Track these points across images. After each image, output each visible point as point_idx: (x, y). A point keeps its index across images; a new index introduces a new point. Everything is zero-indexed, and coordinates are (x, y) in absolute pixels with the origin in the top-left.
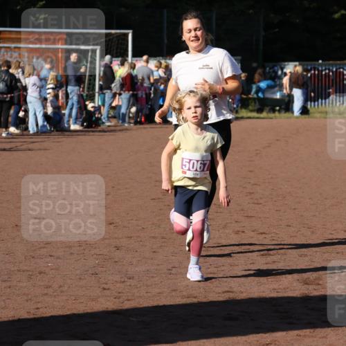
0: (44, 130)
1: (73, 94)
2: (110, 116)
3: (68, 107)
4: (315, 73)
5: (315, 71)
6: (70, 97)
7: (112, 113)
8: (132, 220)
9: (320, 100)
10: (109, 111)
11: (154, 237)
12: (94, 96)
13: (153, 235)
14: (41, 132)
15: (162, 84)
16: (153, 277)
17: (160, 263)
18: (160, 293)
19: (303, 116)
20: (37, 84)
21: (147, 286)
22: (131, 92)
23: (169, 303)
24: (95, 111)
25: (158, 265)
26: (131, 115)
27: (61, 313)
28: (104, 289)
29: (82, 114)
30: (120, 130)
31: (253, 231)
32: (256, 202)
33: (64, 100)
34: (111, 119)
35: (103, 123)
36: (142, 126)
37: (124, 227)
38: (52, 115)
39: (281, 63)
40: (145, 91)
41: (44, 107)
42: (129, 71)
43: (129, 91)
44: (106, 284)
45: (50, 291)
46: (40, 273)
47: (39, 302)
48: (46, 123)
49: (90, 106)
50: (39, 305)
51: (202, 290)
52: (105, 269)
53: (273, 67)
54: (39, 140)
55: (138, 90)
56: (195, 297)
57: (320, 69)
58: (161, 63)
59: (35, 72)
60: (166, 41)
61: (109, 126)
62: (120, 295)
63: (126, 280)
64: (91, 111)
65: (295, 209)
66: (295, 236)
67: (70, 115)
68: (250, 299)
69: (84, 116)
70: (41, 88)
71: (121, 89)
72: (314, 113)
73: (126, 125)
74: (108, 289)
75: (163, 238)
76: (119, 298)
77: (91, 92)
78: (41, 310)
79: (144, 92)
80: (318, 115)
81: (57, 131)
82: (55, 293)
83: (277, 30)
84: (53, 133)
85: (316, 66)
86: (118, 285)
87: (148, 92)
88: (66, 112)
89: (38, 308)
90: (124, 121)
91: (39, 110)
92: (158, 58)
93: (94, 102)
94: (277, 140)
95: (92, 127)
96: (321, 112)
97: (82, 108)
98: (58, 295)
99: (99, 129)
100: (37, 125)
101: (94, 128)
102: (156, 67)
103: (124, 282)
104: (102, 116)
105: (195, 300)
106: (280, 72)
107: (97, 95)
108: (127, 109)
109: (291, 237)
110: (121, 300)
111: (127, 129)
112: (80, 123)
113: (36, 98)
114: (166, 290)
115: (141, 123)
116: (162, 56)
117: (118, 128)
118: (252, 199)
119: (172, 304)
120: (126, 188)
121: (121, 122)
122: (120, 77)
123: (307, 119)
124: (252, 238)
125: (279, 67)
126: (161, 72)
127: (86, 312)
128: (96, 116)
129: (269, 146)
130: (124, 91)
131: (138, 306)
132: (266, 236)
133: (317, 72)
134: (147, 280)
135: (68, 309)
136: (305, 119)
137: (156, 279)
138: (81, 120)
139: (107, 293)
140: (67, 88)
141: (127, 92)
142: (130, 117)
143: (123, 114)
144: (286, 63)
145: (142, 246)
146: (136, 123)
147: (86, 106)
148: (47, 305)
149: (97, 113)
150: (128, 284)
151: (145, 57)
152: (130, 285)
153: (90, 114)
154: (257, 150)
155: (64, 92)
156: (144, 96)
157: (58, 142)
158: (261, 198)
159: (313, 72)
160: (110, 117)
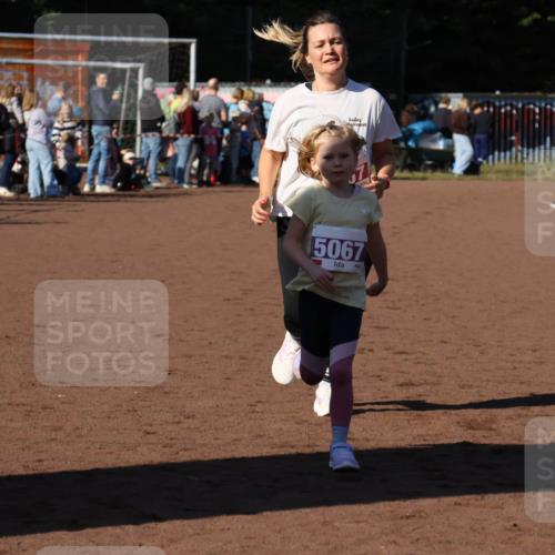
0: (54, 192)
1: (100, 137)
2: (159, 172)
3: (93, 158)
4: (488, 111)
5: (488, 107)
6: (96, 141)
7: (162, 168)
8: (192, 330)
9: (496, 153)
10: (157, 165)
11: (226, 357)
12: (134, 141)
13: (225, 354)
14: (46, 196)
15: (243, 124)
16: (226, 416)
17: (237, 395)
18: (236, 440)
19: (470, 177)
20: (43, 121)
21: (216, 429)
22: (192, 136)
23: (250, 455)
24: (134, 165)
25: (234, 398)
26: (193, 172)
27: (77, 467)
28: (148, 433)
29: (114, 169)
30: (175, 195)
31: (387, 349)
32: (391, 305)
33: (86, 147)
34: (161, 178)
35: (149, 183)
36: (210, 189)
37: (181, 340)
38: (65, 170)
39: (434, 95)
40: (215, 134)
41: (54, 157)
42: (190, 104)
43: (189, 134)
44: (151, 425)
45: (60, 435)
46: (45, 408)
47: (42, 452)
48: (56, 182)
49: (127, 156)
50: (43, 457)
51: (303, 435)
52: (148, 403)
53: (422, 101)
54: (45, 208)
55: (205, 133)
56: (293, 447)
57: (497, 104)
58: (242, 92)
59: (40, 103)
60: (250, 57)
61: (157, 188)
62: (173, 441)
63: (182, 419)
64: (128, 165)
65: (454, 317)
66: (454, 358)
67: (95, 171)
68: (380, 449)
69: (118, 171)
70: (49, 126)
71: (177, 131)
72: (488, 172)
73: (186, 186)
74: (153, 433)
75: (242, 358)
76: (171, 447)
77: (128, 136)
78: (45, 463)
79: (213, 137)
80: (493, 176)
81: (74, 194)
82: (68, 439)
83: (429, 42)
84: (67, 198)
85: (492, 100)
86: (170, 427)
87: (219, 135)
88: (89, 165)
89: (40, 461)
90: (181, 180)
91: (46, 162)
92: (237, 84)
93: (134, 151)
94: (428, 213)
95: (130, 189)
96: (498, 172)
97: (114, 158)
98: (73, 442)
99: (142, 192)
100: (42, 185)
101: (134, 190)
102: (235, 97)
103: (179, 423)
104: (146, 172)
105: (293, 451)
106: (432, 109)
107: (138, 139)
108: (187, 161)
109: (447, 358)
110: (174, 449)
111: (185, 193)
112: (111, 183)
113: (40, 142)
114: (246, 435)
115: (208, 184)
116: (244, 80)
117: (173, 191)
118: (385, 301)
119: (255, 455)
120: (184, 283)
121: (176, 181)
122: (175, 112)
123: (476, 182)
124: (385, 359)
125: (431, 101)
126: (243, 106)
127: (118, 465)
128: (138, 172)
129: (413, 223)
130: (182, 134)
131: (202, 458)
132: (408, 357)
133: (491, 109)
134: (216, 421)
135: (90, 463)
136: (471, 181)
137: (231, 419)
138: (113, 178)
139: (152, 438)
140: (90, 128)
141: (186, 136)
142: (191, 175)
143: (180, 169)
144: (443, 95)
145: (209, 369)
146: (201, 184)
147: (121, 157)
148: (54, 456)
149: (139, 167)
150: (185, 426)
151: (212, 82)
152: (189, 428)
153: (128, 169)
154: (394, 228)
155: (86, 134)
156: (214, 142)
157: (76, 211)
158: (400, 300)
159: (486, 109)
160: (160, 175)
